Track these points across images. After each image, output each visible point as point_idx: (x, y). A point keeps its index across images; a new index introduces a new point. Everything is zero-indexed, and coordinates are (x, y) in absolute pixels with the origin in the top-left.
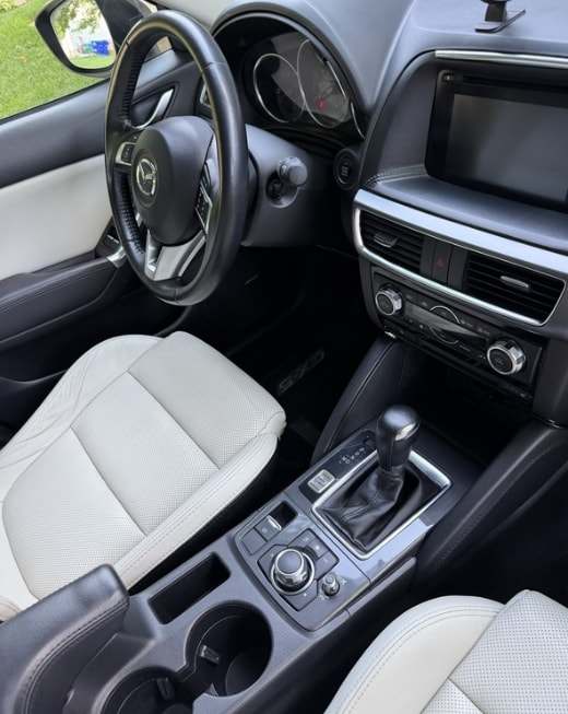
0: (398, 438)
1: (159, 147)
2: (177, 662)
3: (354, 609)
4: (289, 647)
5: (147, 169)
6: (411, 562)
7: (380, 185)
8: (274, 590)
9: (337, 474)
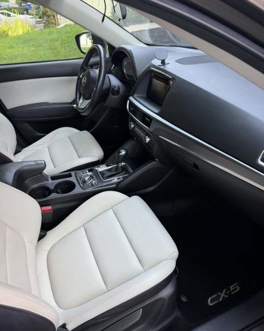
0: (120, 154)
1: (89, 75)
2: (52, 187)
3: (96, 189)
4: (78, 190)
5: (85, 79)
6: (115, 185)
7: (135, 96)
8: (81, 182)
9: (108, 166)
